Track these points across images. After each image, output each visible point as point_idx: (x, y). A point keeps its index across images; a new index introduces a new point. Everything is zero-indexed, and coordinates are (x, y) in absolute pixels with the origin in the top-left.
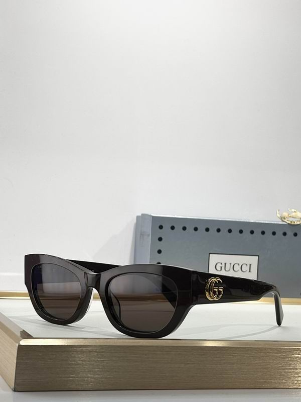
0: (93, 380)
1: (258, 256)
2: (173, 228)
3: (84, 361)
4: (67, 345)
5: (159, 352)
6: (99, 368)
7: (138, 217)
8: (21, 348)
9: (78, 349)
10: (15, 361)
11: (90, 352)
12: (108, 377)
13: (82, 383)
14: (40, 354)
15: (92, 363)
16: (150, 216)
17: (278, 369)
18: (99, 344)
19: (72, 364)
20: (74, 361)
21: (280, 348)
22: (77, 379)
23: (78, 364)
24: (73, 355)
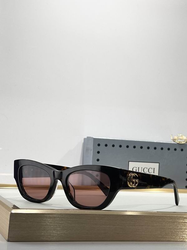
0: (56, 235)
1: (159, 163)
2: (106, 145)
3: (51, 223)
4: (40, 213)
5: (97, 218)
6: (60, 228)
7: (85, 139)
8: (12, 215)
9: (47, 216)
10: (9, 223)
11: (54, 217)
12: (66, 233)
13: (50, 237)
14: (24, 219)
15: (56, 224)
16: (92, 138)
17: (170, 229)
18: (60, 213)
19: (44, 225)
20: (45, 223)
21: (171, 216)
22: (46, 234)
23: (47, 225)
24: (44, 219)
